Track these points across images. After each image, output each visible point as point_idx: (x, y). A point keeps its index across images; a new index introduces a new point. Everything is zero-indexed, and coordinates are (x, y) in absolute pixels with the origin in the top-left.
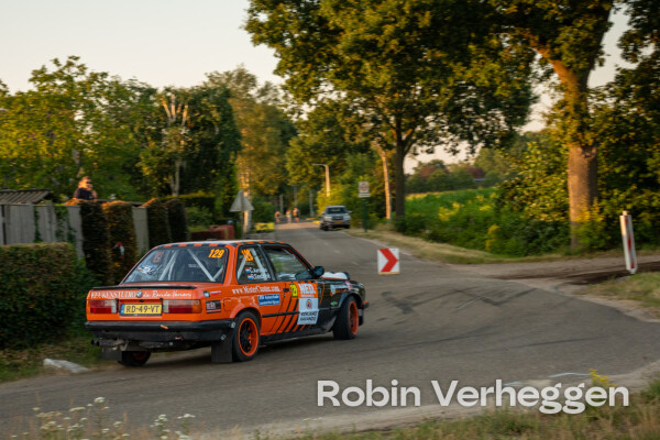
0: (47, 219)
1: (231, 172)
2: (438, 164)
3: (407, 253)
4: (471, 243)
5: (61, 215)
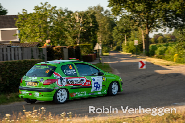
0: (36, 52)
1: (95, 37)
2: (161, 35)
4: (169, 59)
5: (40, 50)
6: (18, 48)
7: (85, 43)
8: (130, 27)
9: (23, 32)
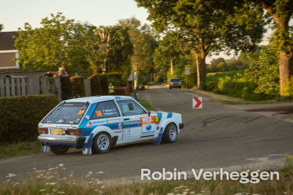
0: (45, 84)
1: (128, 63)
2: (221, 60)
3: (206, 99)
4: (235, 95)
5: (52, 82)
6: (21, 78)
7: (113, 72)
8: (178, 49)
9: (24, 55)
